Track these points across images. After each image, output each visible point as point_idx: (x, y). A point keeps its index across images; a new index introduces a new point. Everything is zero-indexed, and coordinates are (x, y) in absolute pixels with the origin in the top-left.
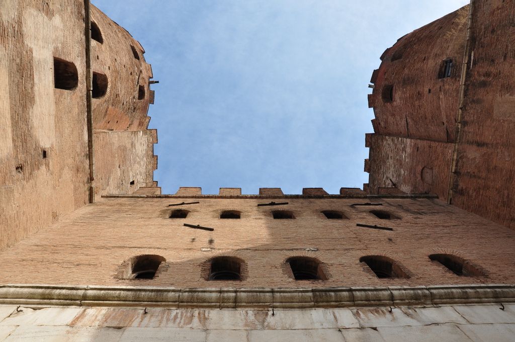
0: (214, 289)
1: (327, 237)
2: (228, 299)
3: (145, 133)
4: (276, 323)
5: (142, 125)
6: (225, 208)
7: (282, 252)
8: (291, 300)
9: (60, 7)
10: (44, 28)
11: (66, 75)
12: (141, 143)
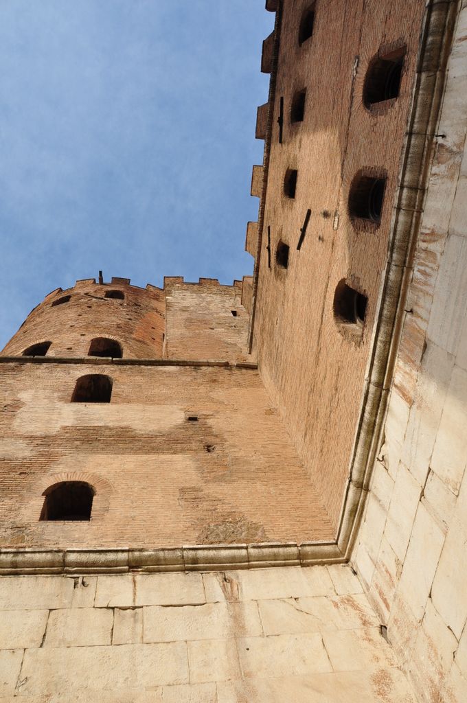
0: (394, 218)
1: (340, 40)
2: (410, 199)
3: (169, 293)
4: (457, 134)
5: (158, 296)
6: (280, 191)
7: (354, 114)
9: (8, 392)
10: (36, 412)
11: (93, 388)
12: (182, 299)
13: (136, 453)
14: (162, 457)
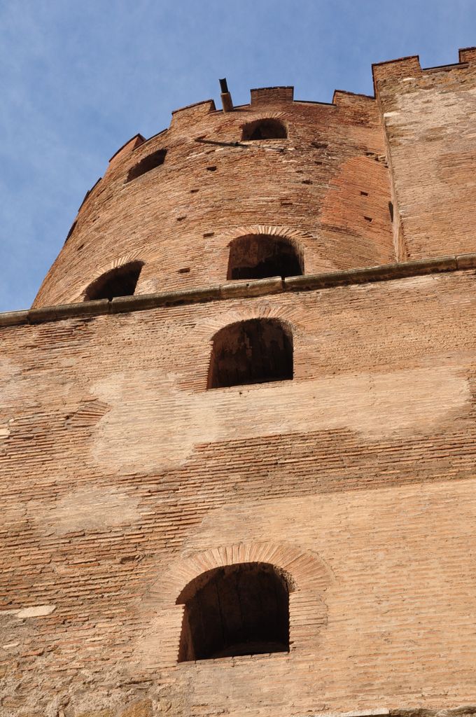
3: (389, 103)
5: (364, 115)
9: (68, 386)
10: (135, 420)
11: (249, 352)
12: (424, 111)
13: (369, 485)
14: (432, 489)
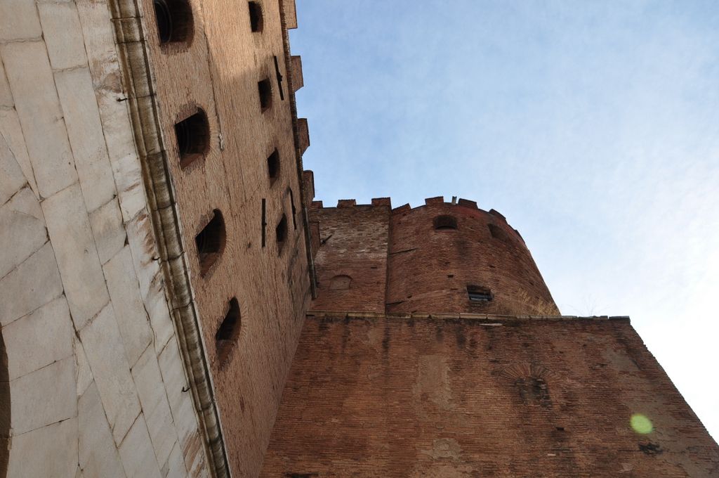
0: (140, 6)
1: (242, 161)
2: (130, 31)
4: (108, 106)
6: (265, 6)
7: (211, 100)
8: (145, 123)
